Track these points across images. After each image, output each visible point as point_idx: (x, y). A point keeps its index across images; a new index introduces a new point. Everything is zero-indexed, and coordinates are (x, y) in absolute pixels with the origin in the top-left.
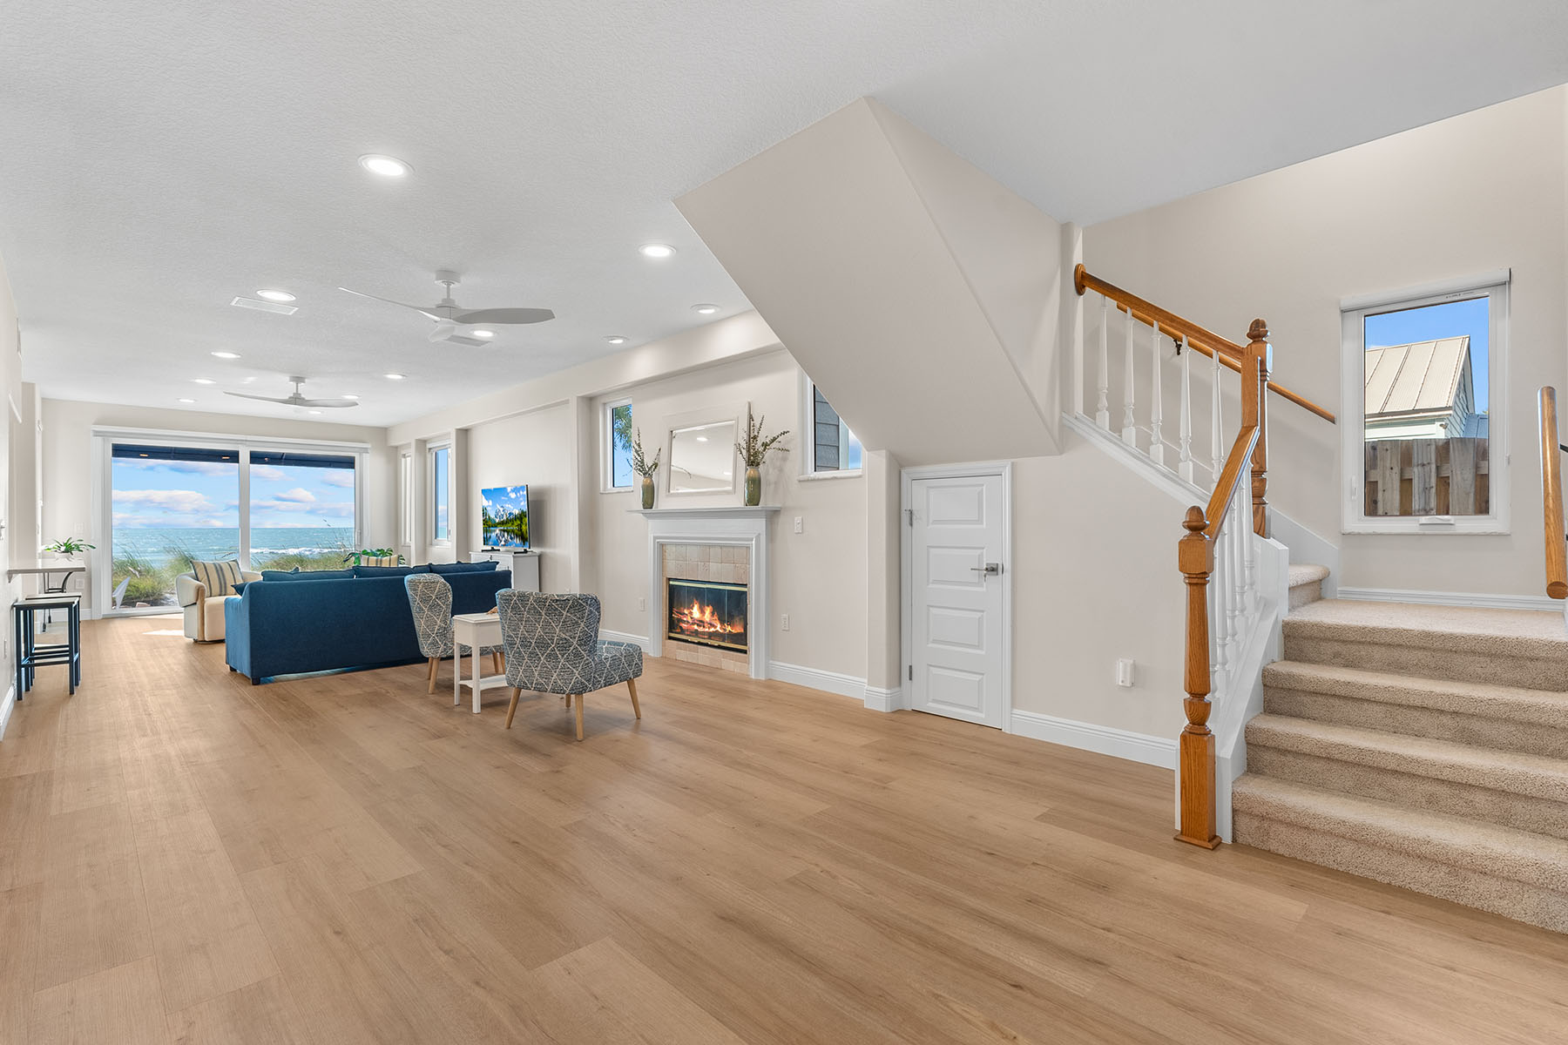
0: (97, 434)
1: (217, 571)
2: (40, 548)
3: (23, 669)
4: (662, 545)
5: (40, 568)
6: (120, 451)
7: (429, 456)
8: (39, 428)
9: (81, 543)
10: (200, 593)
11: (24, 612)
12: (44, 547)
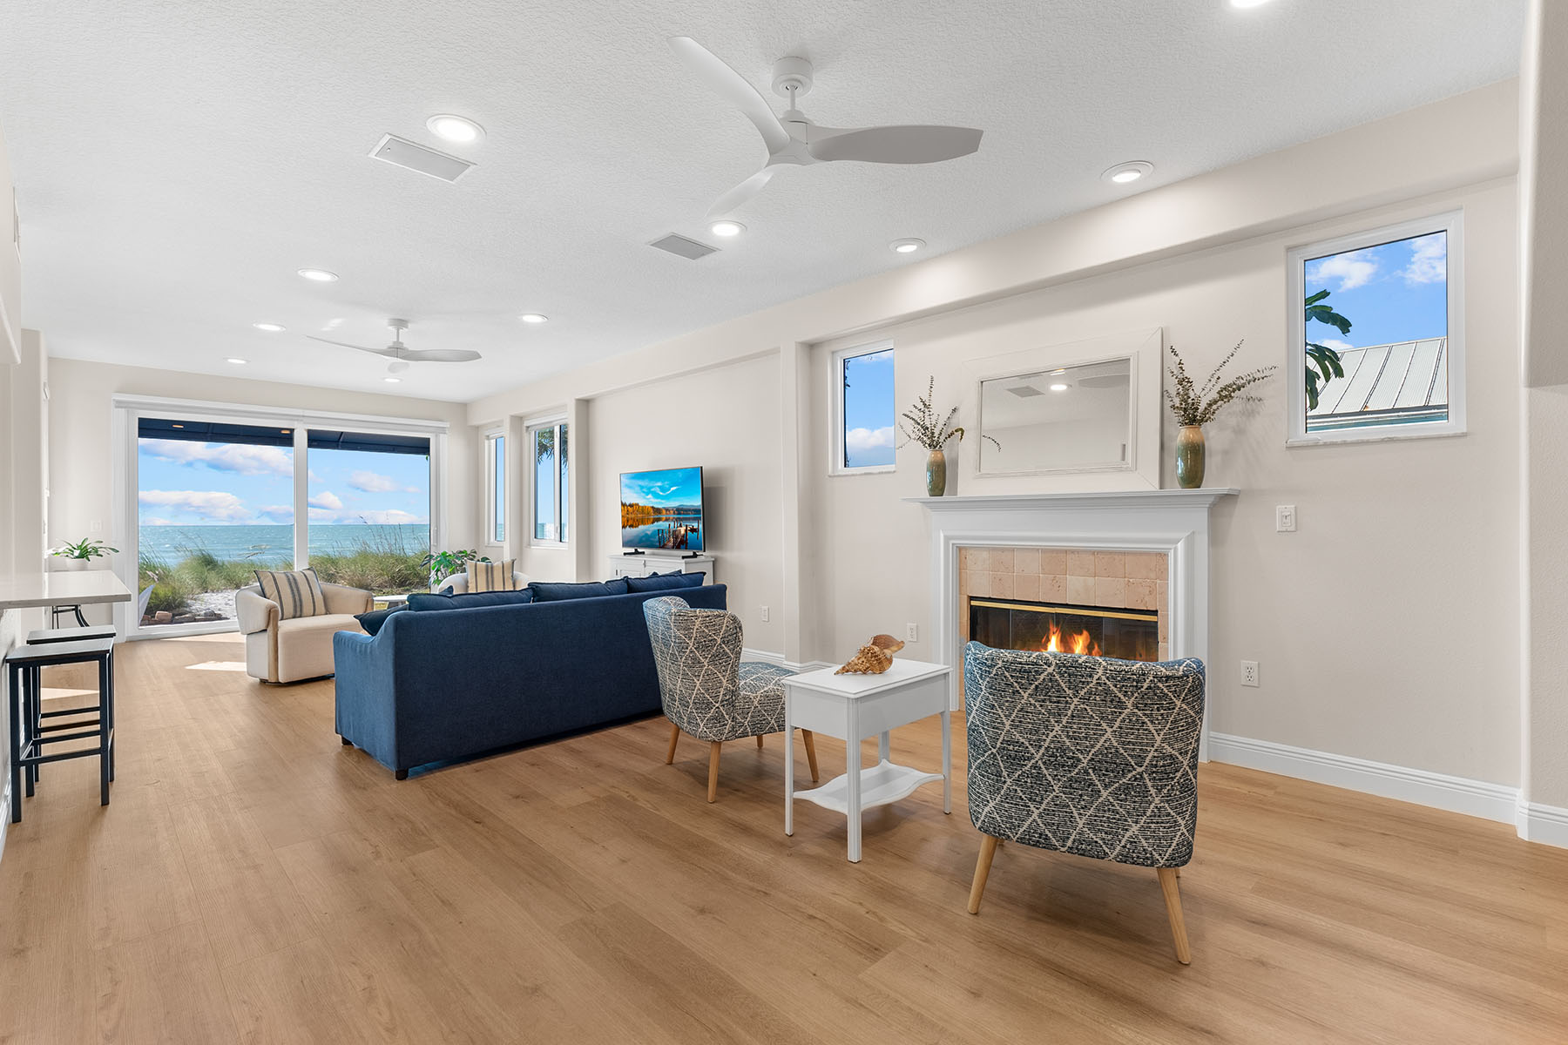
0: (119, 404)
1: (290, 584)
2: (47, 553)
3: (23, 769)
4: (960, 549)
5: (46, 597)
6: (149, 428)
7: (525, 435)
8: (45, 394)
9: (101, 545)
10: (272, 616)
11: (27, 670)
12: (51, 551)
